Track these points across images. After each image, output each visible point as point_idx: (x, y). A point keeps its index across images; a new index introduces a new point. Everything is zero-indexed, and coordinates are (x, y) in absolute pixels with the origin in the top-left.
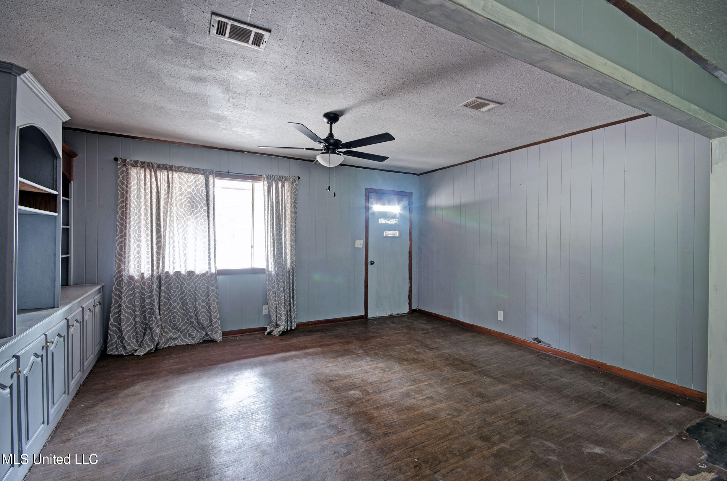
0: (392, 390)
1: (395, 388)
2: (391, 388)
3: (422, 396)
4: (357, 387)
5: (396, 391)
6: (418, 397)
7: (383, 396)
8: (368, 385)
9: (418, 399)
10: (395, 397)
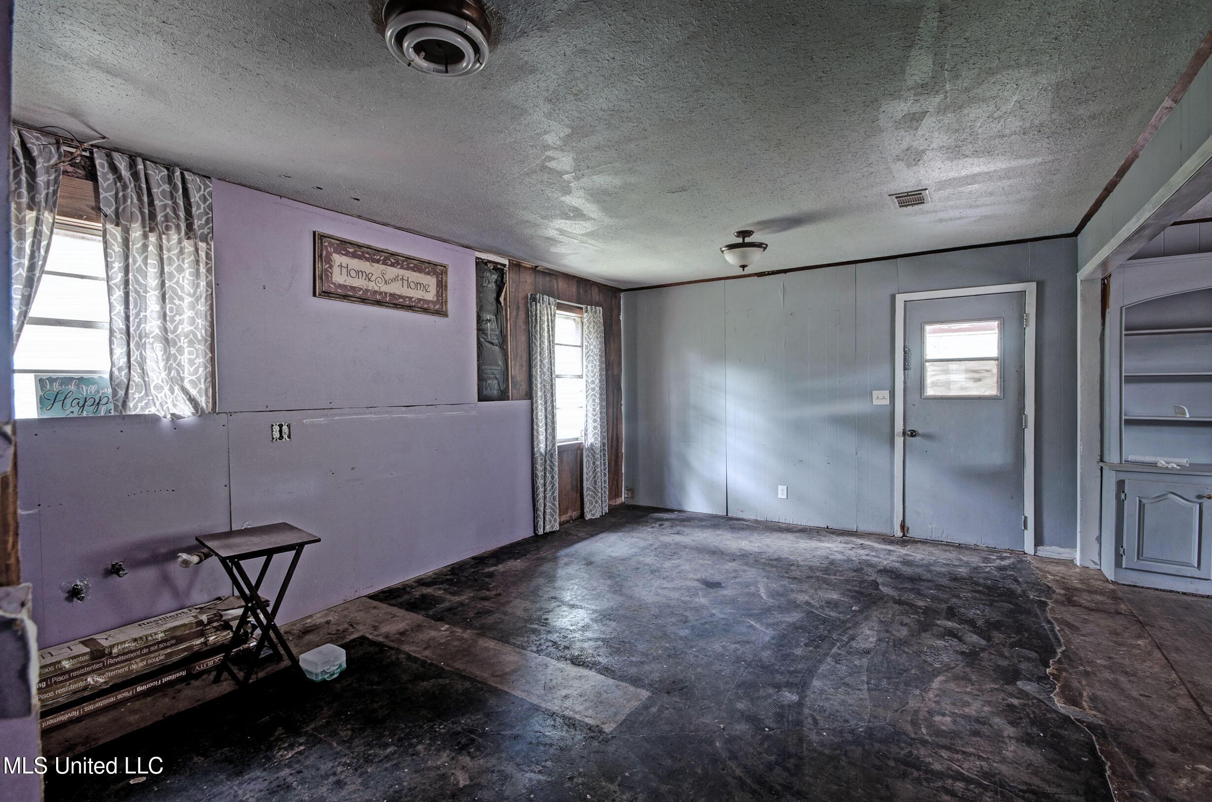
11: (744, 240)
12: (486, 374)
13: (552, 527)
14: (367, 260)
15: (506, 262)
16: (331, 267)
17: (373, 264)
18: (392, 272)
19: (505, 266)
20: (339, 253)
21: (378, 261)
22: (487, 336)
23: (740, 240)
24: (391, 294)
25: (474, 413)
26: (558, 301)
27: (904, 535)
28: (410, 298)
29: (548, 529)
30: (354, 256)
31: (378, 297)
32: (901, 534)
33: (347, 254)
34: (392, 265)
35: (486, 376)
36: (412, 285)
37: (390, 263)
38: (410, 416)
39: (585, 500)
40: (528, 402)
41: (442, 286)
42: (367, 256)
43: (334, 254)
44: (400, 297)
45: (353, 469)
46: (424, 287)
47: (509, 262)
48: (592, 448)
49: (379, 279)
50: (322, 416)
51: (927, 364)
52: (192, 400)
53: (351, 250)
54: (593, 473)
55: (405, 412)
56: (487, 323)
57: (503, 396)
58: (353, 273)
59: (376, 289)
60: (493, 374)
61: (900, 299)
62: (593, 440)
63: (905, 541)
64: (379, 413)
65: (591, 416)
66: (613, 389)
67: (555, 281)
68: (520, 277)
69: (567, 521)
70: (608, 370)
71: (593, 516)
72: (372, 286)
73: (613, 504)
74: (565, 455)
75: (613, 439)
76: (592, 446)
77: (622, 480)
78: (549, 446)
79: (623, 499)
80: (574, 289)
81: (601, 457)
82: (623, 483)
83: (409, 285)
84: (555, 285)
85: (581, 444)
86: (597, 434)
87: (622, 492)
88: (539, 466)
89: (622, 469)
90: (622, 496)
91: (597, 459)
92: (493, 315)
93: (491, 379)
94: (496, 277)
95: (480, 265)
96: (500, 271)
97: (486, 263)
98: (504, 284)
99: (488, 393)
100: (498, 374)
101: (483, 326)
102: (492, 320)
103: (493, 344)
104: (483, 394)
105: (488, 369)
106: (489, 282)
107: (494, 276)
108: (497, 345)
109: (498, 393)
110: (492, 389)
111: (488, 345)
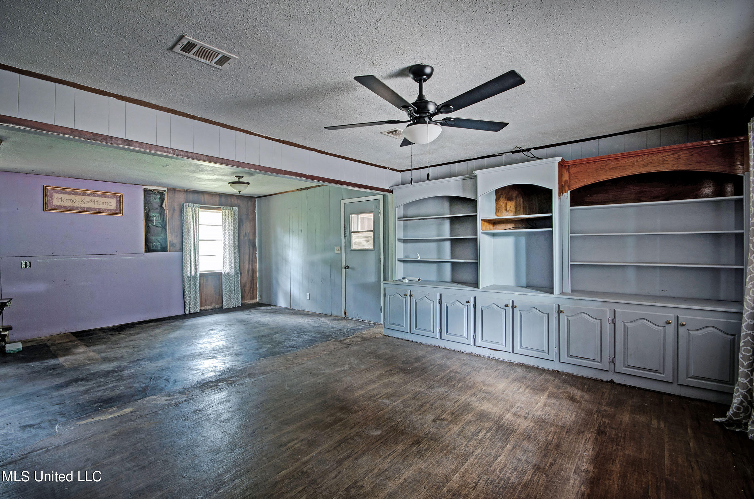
0: (331, 447)
1: (328, 451)
2: (334, 449)
3: (292, 446)
4: (378, 440)
5: (326, 446)
6: (297, 443)
7: (339, 435)
8: (366, 447)
9: (298, 441)
10: (325, 437)
11: (239, 180)
13: (195, 311)
15: (166, 189)
16: (52, 199)
17: (77, 196)
18: (88, 198)
19: (165, 191)
20: (57, 193)
21: (79, 194)
22: (153, 223)
24: (87, 208)
25: (142, 258)
26: (199, 205)
27: (346, 317)
28: (99, 209)
29: (192, 311)
30: (66, 193)
31: (80, 209)
32: (344, 316)
33: (62, 193)
35: (152, 241)
36: (101, 203)
37: (87, 195)
38: (99, 259)
39: (223, 299)
40: (180, 253)
41: (120, 202)
42: (73, 193)
43: (54, 194)
44: (93, 208)
45: (65, 280)
46: (108, 203)
47: (168, 189)
48: (228, 275)
49: (80, 202)
50: (47, 259)
51: (353, 234)
53: (64, 191)
54: (229, 287)
55: (96, 257)
56: (153, 217)
57: (164, 249)
58: (65, 200)
59: (79, 206)
60: (156, 240)
61: (343, 202)
62: (229, 271)
63: (346, 318)
64: (81, 258)
65: (228, 259)
66: (249, 246)
67: (202, 196)
68: (175, 195)
69: (211, 309)
70: (245, 237)
71: (228, 307)
72: (76, 205)
73: (249, 302)
74: (210, 278)
75: (248, 271)
76: (228, 274)
77: (257, 291)
78: (193, 273)
79: (258, 300)
80: (217, 199)
81: (234, 279)
82: (258, 293)
83: (98, 203)
84: (202, 198)
85: (222, 272)
86: (231, 268)
87: (256, 297)
88: (186, 282)
89: (256, 286)
90: (256, 299)
91: (231, 280)
92: (158, 213)
93: (155, 242)
94: (159, 196)
95: (146, 192)
96: (162, 194)
97: (151, 190)
98: (164, 199)
99: (152, 248)
100: (161, 240)
101: (151, 219)
102: (157, 216)
103: (157, 226)
104: (149, 249)
105: (152, 238)
106: (155, 199)
107: (157, 196)
108: (160, 227)
109: (159, 248)
110: (154, 247)
111: (154, 227)
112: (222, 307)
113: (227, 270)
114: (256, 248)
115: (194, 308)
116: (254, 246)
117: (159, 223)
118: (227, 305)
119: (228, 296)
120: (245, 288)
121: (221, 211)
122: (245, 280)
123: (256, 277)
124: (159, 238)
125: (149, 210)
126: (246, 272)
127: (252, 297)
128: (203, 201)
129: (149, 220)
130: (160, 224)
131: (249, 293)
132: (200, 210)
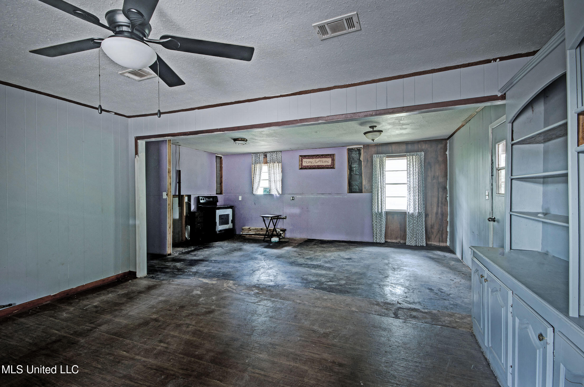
11: (373, 130)
12: (353, 184)
14: (311, 158)
15: (362, 146)
16: (304, 162)
18: (317, 160)
19: (361, 148)
20: (304, 159)
21: (314, 158)
22: (354, 172)
23: (371, 130)
24: (317, 166)
25: (346, 197)
26: (386, 155)
28: (323, 165)
29: (378, 241)
30: (308, 158)
31: (314, 167)
34: (318, 158)
36: (324, 162)
38: (323, 197)
40: (370, 194)
41: (333, 160)
44: (320, 166)
46: (327, 162)
49: (314, 163)
50: (301, 195)
52: (278, 192)
53: (307, 157)
54: (413, 226)
55: (321, 196)
57: (361, 191)
58: (308, 163)
59: (314, 165)
60: (355, 184)
62: (413, 212)
65: (412, 201)
66: (438, 189)
67: (390, 147)
68: (368, 150)
69: (396, 243)
70: (433, 180)
71: (411, 244)
72: (312, 164)
73: (437, 244)
74: (396, 217)
75: (437, 213)
76: (412, 214)
77: (447, 235)
78: (380, 210)
79: (448, 244)
80: (404, 147)
81: (418, 219)
82: (448, 237)
83: (323, 162)
84: (390, 148)
85: (406, 212)
86: (415, 209)
87: (447, 240)
88: (374, 217)
89: (447, 229)
90: (446, 243)
91: (415, 220)
92: (357, 165)
93: (355, 186)
94: (358, 152)
95: (350, 150)
96: (359, 150)
97: (352, 149)
98: (361, 154)
99: (353, 190)
100: (358, 184)
101: (353, 169)
102: (356, 167)
103: (356, 174)
104: (351, 191)
105: (353, 183)
106: (355, 155)
107: (357, 152)
108: (358, 175)
109: (358, 190)
110: (354, 189)
111: (354, 175)
112: (405, 243)
113: (411, 211)
114: (447, 190)
115: (380, 239)
116: (445, 188)
117: (357, 171)
118: (410, 242)
119: (411, 234)
120: (433, 231)
121: (406, 158)
122: (433, 222)
123: (447, 220)
124: (357, 183)
125: (352, 163)
126: (434, 215)
127: (441, 240)
128: (390, 151)
129: (352, 170)
130: (358, 173)
131: (437, 235)
132: (386, 159)
